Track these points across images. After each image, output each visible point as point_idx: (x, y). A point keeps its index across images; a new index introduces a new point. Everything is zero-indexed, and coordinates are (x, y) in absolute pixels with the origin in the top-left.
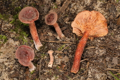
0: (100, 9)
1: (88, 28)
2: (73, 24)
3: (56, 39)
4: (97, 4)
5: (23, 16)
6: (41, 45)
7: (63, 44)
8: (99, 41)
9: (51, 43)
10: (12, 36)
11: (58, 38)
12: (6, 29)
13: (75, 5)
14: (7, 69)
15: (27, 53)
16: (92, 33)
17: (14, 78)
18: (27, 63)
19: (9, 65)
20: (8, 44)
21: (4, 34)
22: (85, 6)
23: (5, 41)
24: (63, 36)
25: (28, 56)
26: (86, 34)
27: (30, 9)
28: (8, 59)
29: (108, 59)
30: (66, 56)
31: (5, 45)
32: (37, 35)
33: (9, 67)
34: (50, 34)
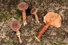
0: (62, 14)
1: (51, 21)
2: (45, 18)
3: (35, 23)
4: (61, 11)
5: (20, 6)
6: (27, 24)
7: (37, 26)
8: (56, 29)
9: (32, 24)
10: (14, 16)
11: (36, 22)
12: (13, 12)
13: (50, 9)
14: (6, 31)
15: (17, 25)
16: (52, 24)
17: (8, 36)
18: (15, 30)
19: (8, 29)
20: (11, 20)
21: (11, 15)
22: (55, 11)
23: (10, 18)
24: (39, 22)
25: (17, 27)
26: (49, 24)
27: (24, 4)
28: (8, 26)
29: (56, 38)
30: (37, 32)
31: (10, 20)
32: (26, 18)
33: (8, 30)
34: (33, 20)
